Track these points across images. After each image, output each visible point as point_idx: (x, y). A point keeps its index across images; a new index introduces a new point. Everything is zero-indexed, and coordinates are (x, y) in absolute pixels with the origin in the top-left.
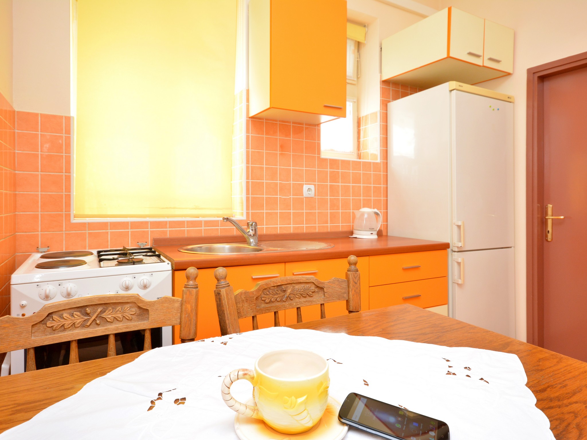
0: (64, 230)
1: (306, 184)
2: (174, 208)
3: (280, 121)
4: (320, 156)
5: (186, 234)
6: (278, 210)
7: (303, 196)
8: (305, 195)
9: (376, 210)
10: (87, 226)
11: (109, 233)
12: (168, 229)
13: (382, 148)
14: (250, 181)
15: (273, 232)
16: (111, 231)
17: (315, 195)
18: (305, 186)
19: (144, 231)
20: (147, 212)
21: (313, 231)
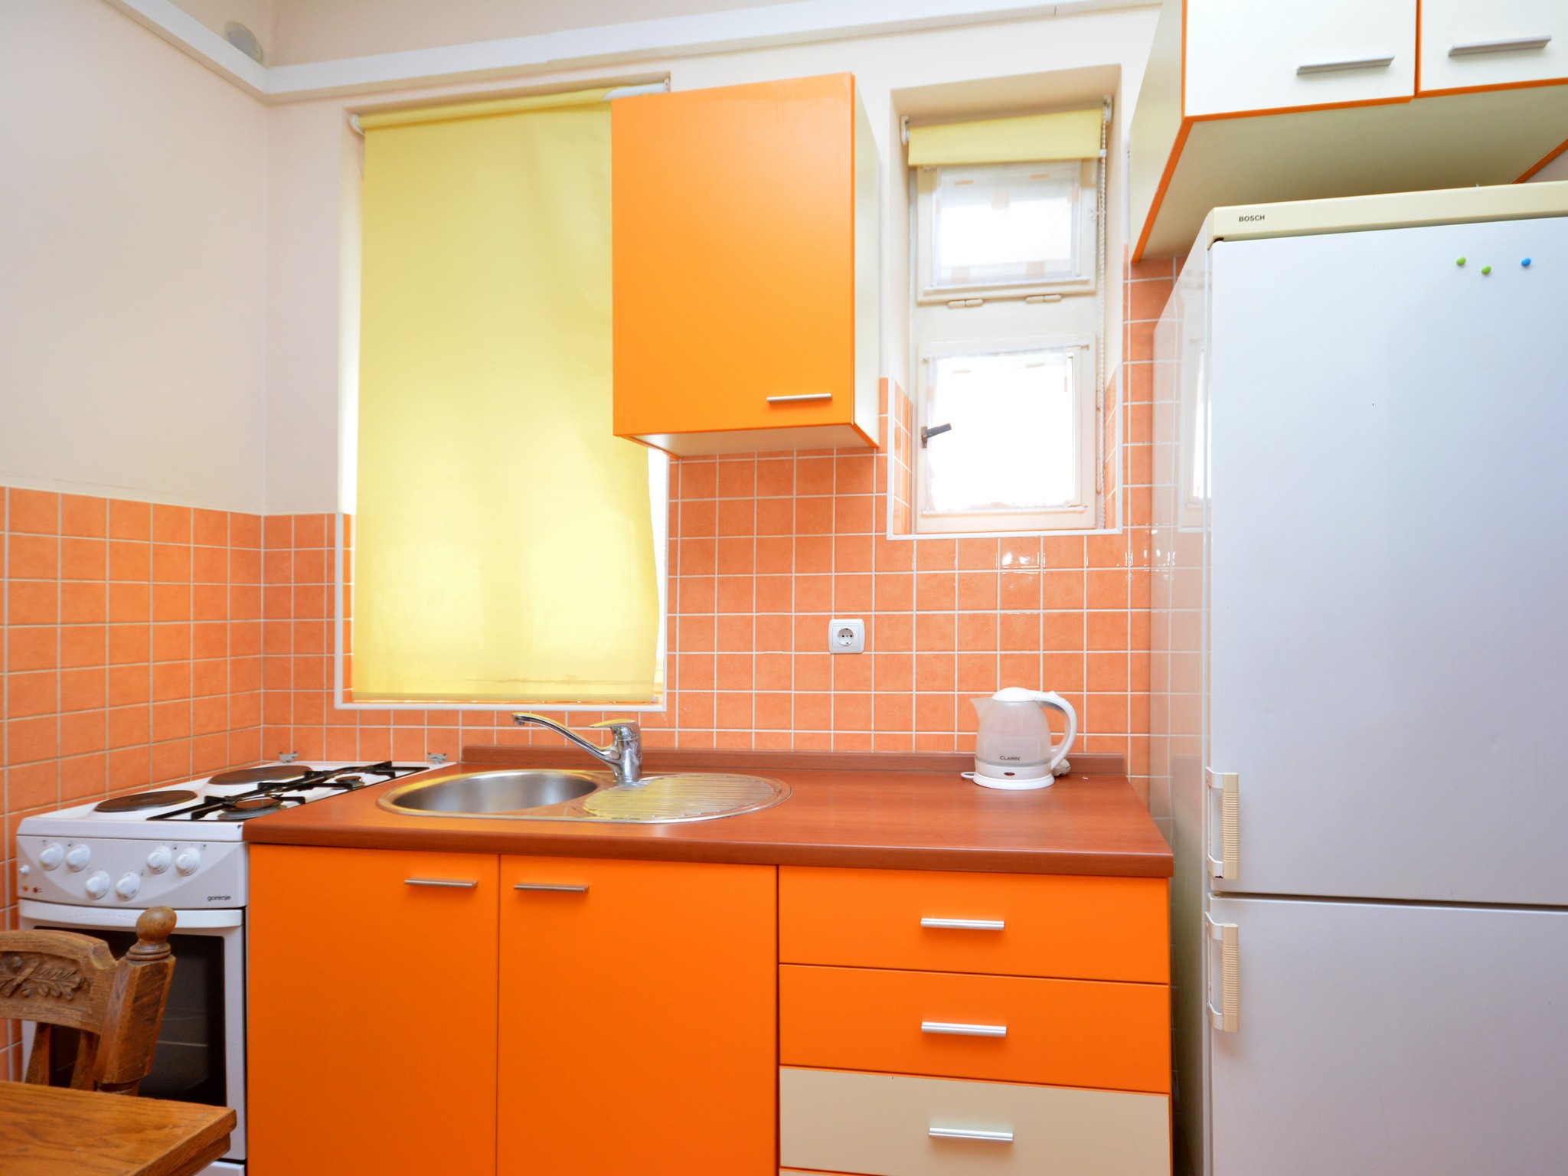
0: (325, 722)
1: (836, 617)
2: (524, 681)
3: (760, 455)
4: (885, 536)
5: (530, 740)
6: (752, 689)
7: (829, 651)
8: (833, 649)
9: (1053, 697)
10: (358, 716)
11: (392, 731)
12: (496, 728)
13: (1129, 486)
14: (678, 615)
15: (738, 746)
16: (395, 727)
17: (867, 647)
18: (833, 621)
19: (450, 731)
20: (470, 689)
21: (858, 749)
